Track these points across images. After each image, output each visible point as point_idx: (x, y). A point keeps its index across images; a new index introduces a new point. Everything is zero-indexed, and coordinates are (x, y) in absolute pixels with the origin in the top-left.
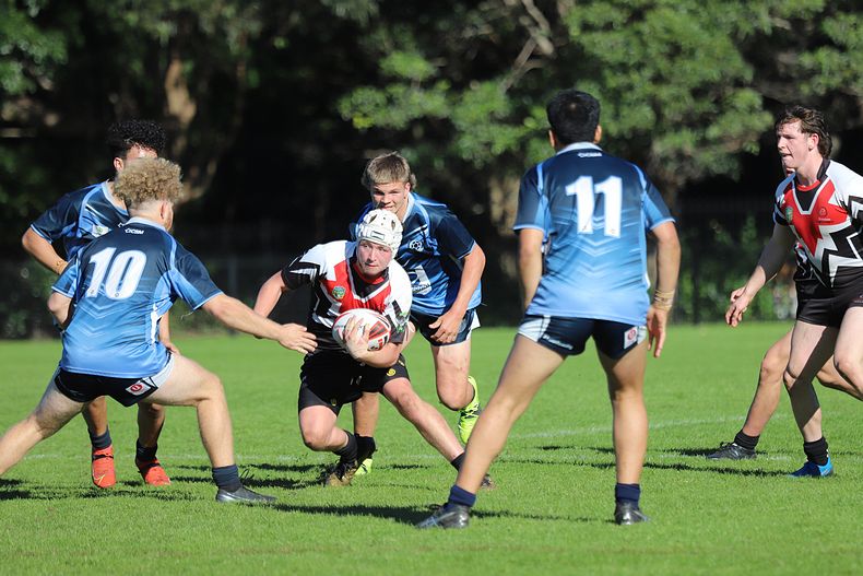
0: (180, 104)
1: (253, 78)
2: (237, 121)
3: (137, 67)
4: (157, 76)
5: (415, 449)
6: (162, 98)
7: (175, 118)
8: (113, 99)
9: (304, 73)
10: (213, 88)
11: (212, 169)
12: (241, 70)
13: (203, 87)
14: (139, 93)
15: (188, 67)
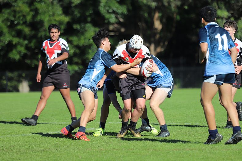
0: (158, 25)
1: (178, 18)
2: (174, 30)
3: (146, 15)
4: (151, 17)
5: (224, 121)
6: (153, 23)
7: (156, 29)
8: (139, 24)
9: (193, 16)
10: (167, 20)
11: (166, 43)
12: (175, 15)
13: (164, 20)
14: (146, 22)
15: (160, 15)
